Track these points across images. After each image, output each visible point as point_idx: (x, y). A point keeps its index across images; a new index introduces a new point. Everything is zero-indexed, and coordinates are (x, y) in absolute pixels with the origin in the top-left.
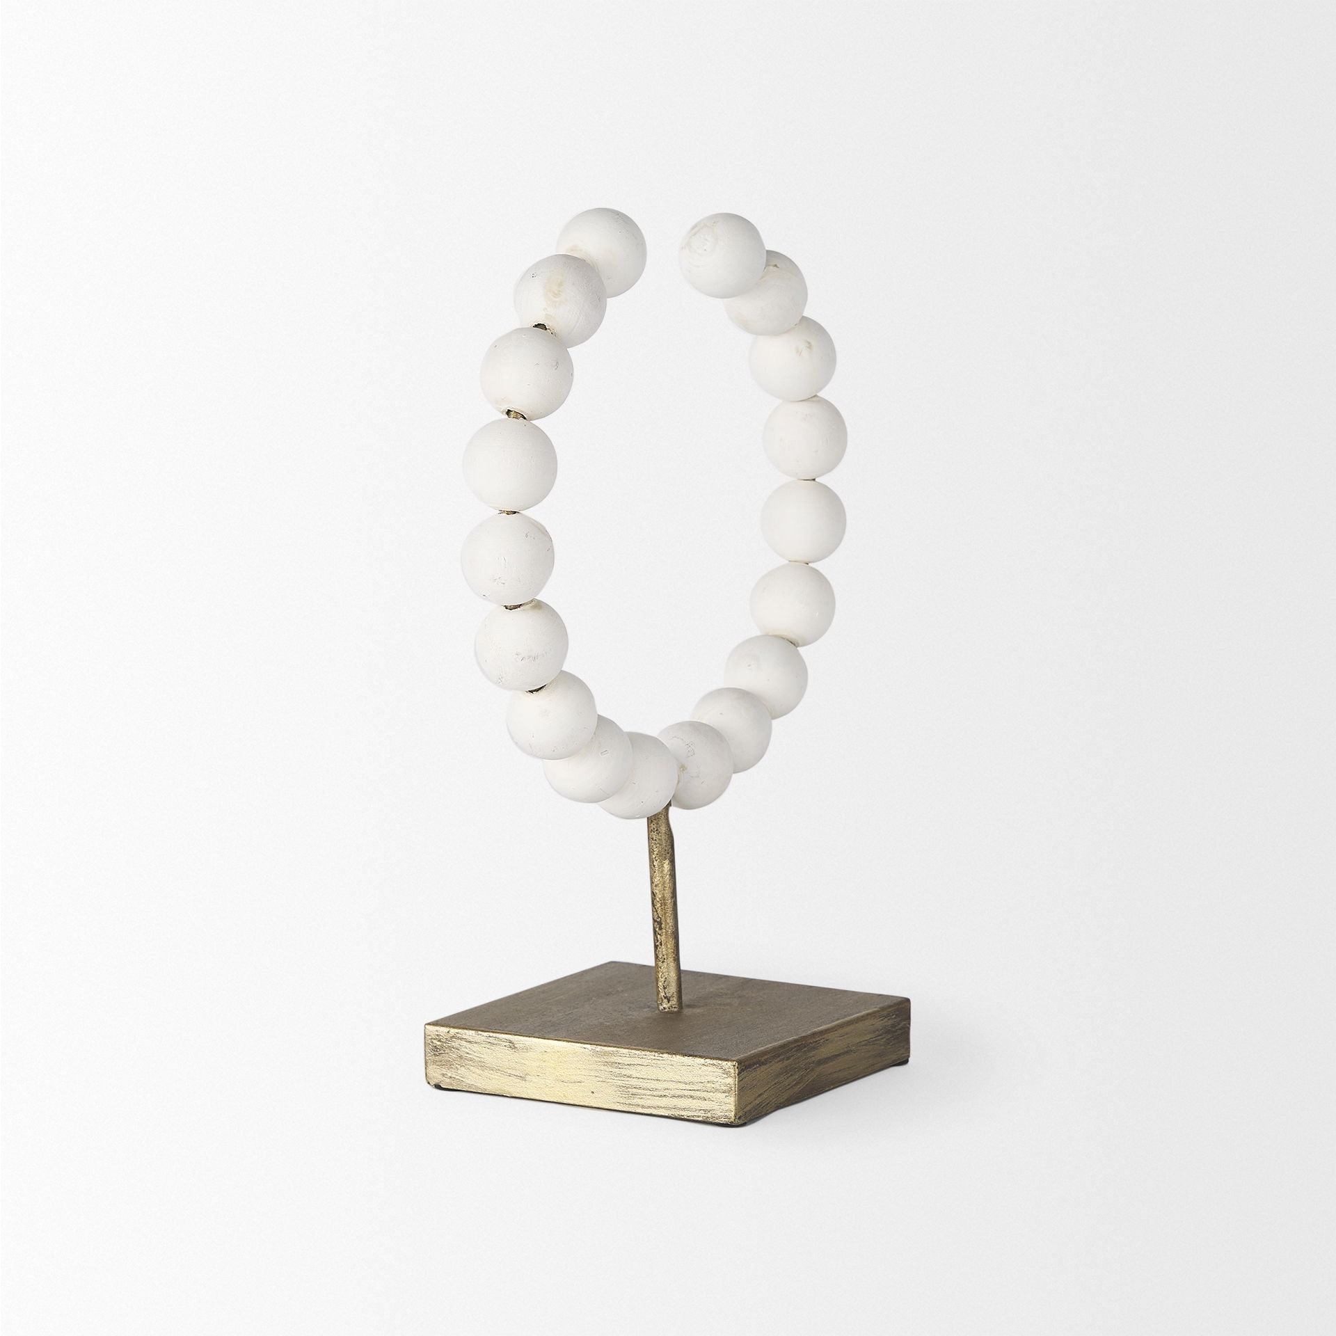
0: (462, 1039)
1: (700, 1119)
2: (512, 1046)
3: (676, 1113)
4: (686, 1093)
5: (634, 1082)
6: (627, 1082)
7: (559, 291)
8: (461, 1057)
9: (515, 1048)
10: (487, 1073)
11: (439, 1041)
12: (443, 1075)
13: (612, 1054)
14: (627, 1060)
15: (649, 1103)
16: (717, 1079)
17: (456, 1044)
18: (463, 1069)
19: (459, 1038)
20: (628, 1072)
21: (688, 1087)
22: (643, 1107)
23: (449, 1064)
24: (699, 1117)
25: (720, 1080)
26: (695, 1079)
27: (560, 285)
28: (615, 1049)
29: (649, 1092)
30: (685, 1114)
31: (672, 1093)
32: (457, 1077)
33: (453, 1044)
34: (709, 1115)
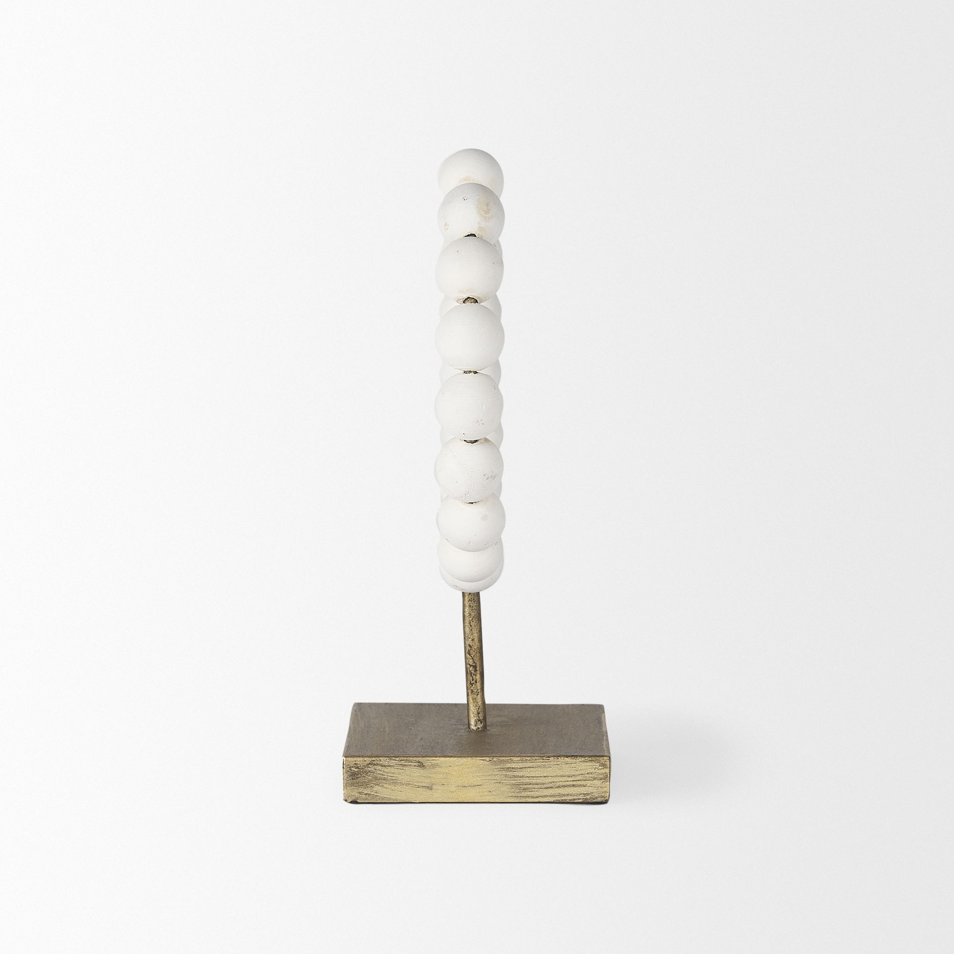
0: (377, 764)
1: (580, 801)
2: (421, 765)
3: (560, 799)
4: (568, 783)
5: (527, 780)
6: (519, 781)
7: (488, 210)
8: (376, 778)
9: (424, 766)
10: (398, 788)
11: (357, 768)
12: (360, 793)
13: (507, 762)
14: (521, 765)
15: (538, 794)
16: (595, 771)
17: (371, 768)
18: (377, 786)
19: (374, 765)
20: (521, 774)
21: (570, 779)
22: (533, 797)
23: (366, 785)
24: (579, 799)
25: (598, 771)
26: (577, 773)
27: (488, 205)
28: (509, 758)
29: (537, 786)
30: (568, 798)
31: (557, 784)
32: (373, 793)
33: (369, 769)
34: (588, 797)
